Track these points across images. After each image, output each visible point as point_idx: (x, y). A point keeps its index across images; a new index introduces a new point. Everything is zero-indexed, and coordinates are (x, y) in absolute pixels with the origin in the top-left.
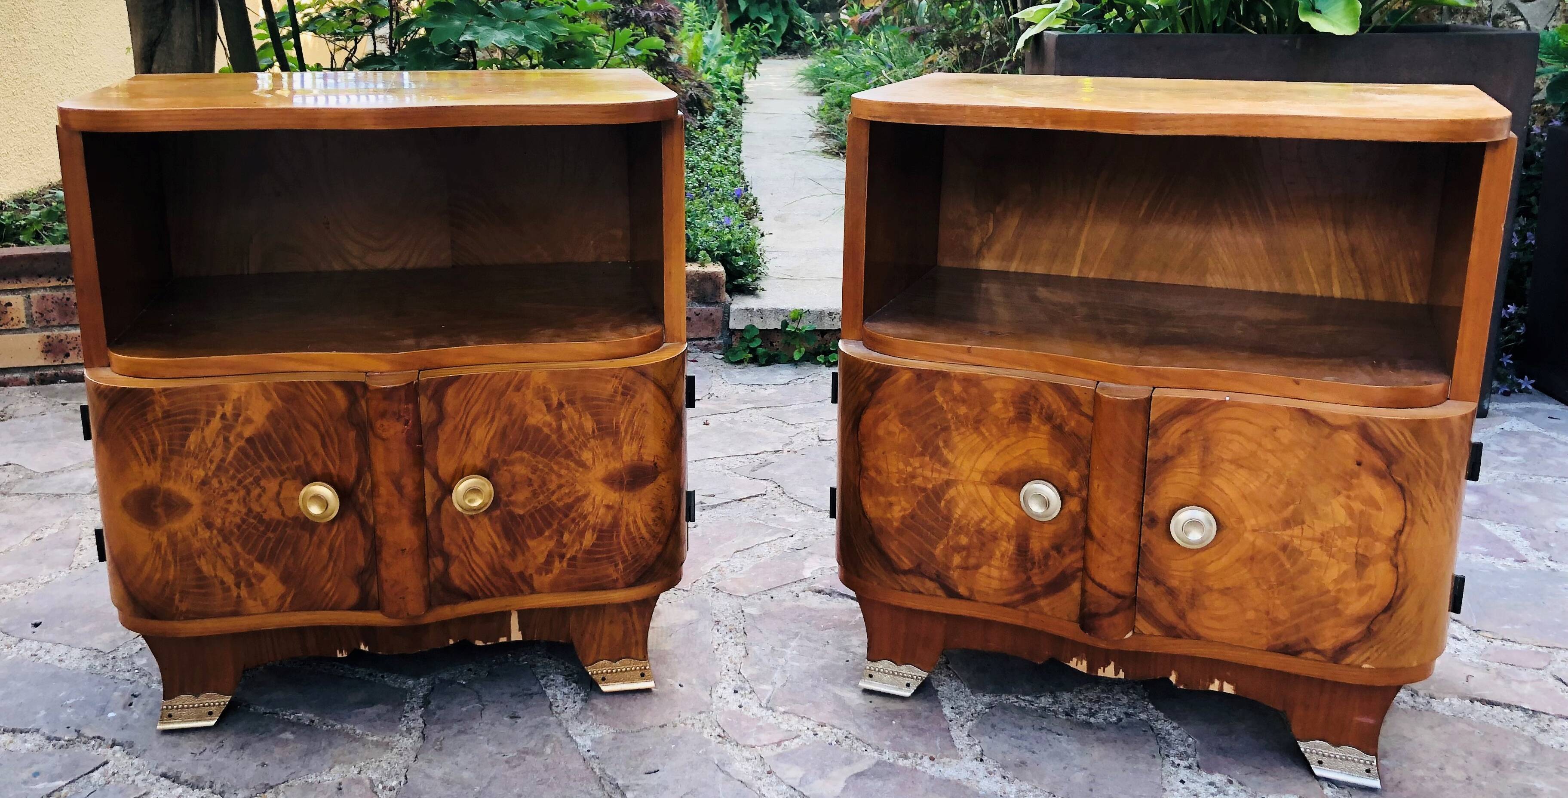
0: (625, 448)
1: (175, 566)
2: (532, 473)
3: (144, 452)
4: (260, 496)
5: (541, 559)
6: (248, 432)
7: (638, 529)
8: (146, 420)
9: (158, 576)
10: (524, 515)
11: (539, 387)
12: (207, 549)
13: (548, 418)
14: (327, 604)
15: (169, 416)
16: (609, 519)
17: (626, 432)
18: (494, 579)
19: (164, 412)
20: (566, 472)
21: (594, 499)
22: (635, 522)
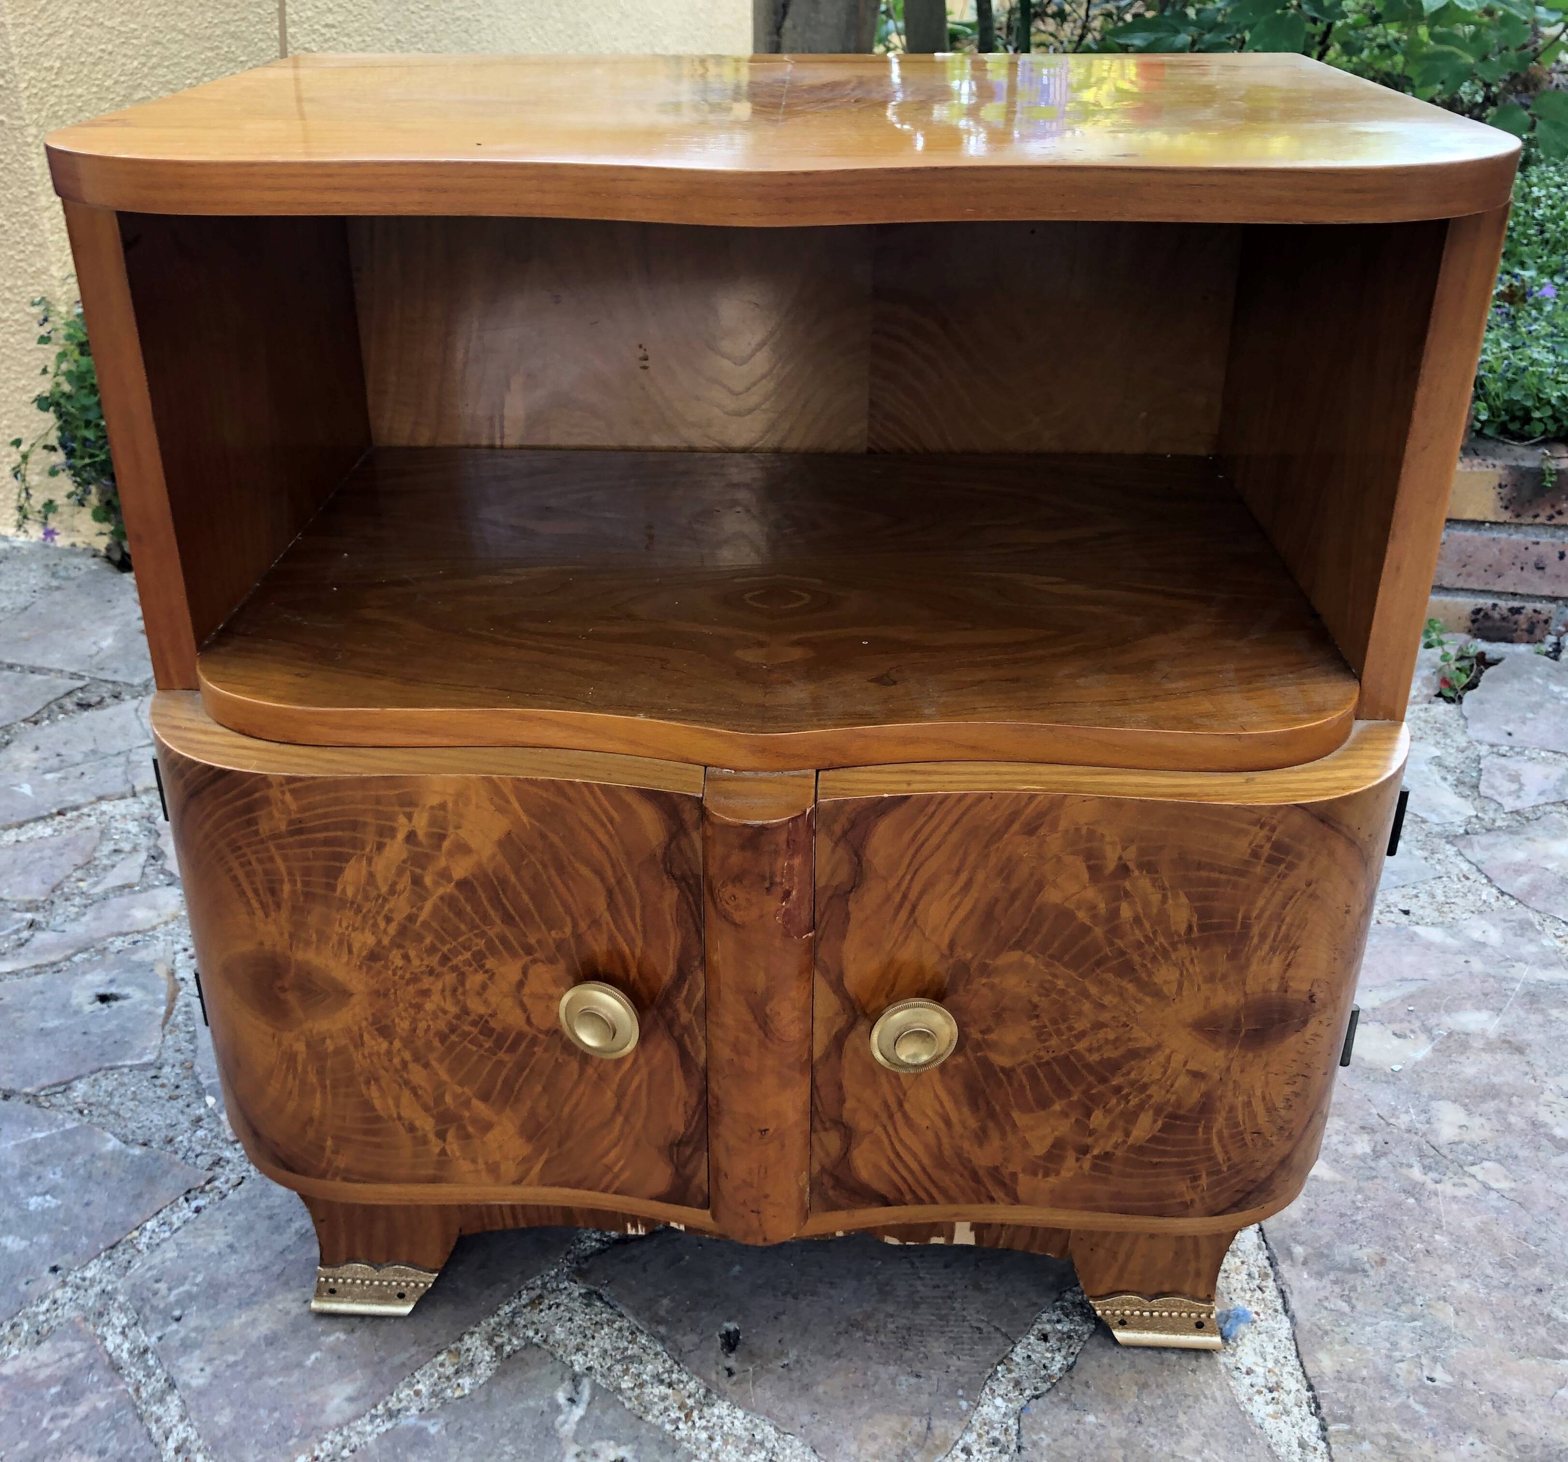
0: (1254, 967)
1: (324, 1093)
2: (1040, 995)
3: (256, 891)
4: (484, 987)
5: (1039, 1149)
6: (461, 869)
7: (1253, 1116)
8: (257, 833)
9: (291, 1106)
10: (1013, 1070)
11: (1077, 830)
12: (382, 1072)
13: (1090, 894)
14: (611, 1182)
15: (300, 831)
16: (1196, 1096)
17: (1263, 936)
18: (937, 1174)
19: (291, 822)
20: (1115, 1000)
21: (1169, 1058)
22: (1248, 1104)
